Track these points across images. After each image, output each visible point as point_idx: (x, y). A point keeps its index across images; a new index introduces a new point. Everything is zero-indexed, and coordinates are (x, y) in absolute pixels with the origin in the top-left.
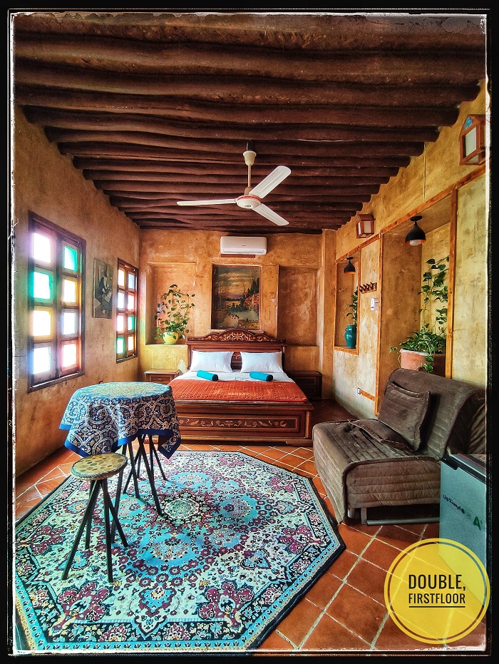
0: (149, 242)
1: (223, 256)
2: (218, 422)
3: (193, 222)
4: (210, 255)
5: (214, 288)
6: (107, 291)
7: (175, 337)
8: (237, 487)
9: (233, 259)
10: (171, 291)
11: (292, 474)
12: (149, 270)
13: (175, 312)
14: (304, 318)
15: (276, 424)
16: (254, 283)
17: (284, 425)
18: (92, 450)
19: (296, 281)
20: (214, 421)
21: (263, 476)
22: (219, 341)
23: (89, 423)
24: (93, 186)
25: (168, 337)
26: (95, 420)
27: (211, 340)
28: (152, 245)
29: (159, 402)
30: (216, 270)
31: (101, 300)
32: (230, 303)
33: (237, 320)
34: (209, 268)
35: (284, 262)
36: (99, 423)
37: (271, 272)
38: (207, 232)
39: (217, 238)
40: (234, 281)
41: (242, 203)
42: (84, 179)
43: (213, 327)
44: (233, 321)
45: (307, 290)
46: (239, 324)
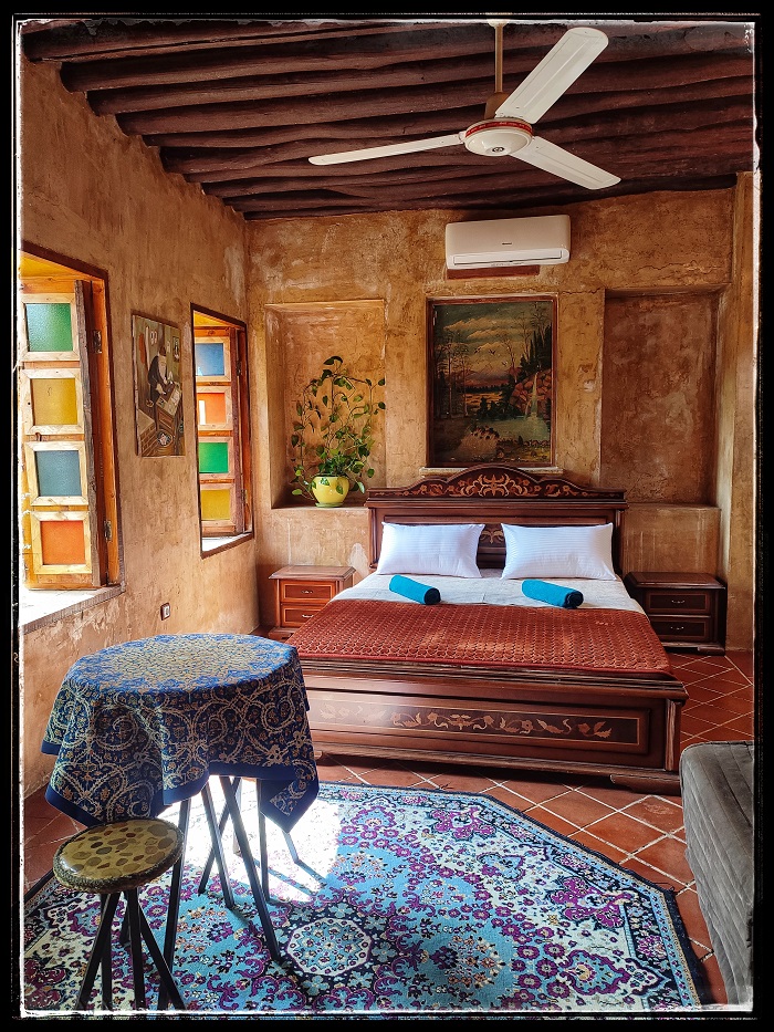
0: (268, 253)
1: (453, 274)
2: (433, 717)
3: (371, 192)
4: (420, 277)
5: (434, 361)
6: (169, 389)
7: (339, 489)
8: (470, 899)
9: (478, 281)
10: (327, 373)
12: (270, 323)
13: (338, 426)
14: (679, 428)
15: (584, 728)
16: (538, 341)
17: (606, 734)
18: (104, 813)
19: (656, 328)
21: (542, 874)
22: (446, 497)
23: (96, 747)
24: (118, 133)
25: (323, 488)
26: (108, 741)
27: (427, 496)
28: (274, 261)
29: (259, 698)
30: (438, 317)
31: (155, 413)
32: (473, 400)
33: (493, 442)
34: (418, 311)
35: (619, 279)
36: (119, 748)
37: (583, 310)
38: (411, 214)
39: (437, 229)
40: (485, 340)
41: (481, 143)
42: (92, 117)
43: (431, 463)
44: (477, 442)
45: (689, 352)
46: (499, 450)
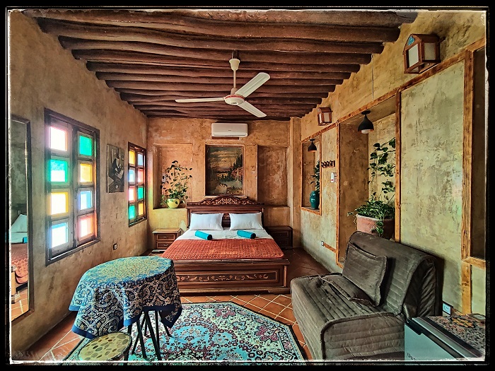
0: (155, 128)
1: (213, 138)
2: (213, 278)
3: (189, 112)
4: (203, 138)
5: (207, 163)
6: (120, 170)
7: (176, 203)
8: (230, 339)
9: (221, 141)
10: (173, 166)
11: (275, 323)
12: (154, 149)
13: (176, 182)
14: (277, 185)
15: (261, 276)
16: (239, 158)
17: (267, 278)
18: (98, 333)
19: (270, 157)
21: (252, 326)
22: (212, 205)
23: (96, 307)
24: (106, 86)
25: (171, 203)
26: (101, 303)
27: (205, 205)
28: (156, 130)
29: (162, 280)
30: (208, 149)
31: (114, 178)
32: (220, 175)
33: (226, 188)
34: (203, 148)
35: (261, 143)
36: (105, 306)
37: (251, 150)
38: (201, 120)
39: (209, 125)
40: (223, 158)
41: (229, 101)
42: (97, 80)
43: (207, 194)
44: (223, 189)
45: (279, 163)
46: (227, 190)
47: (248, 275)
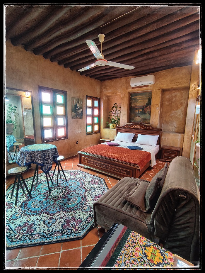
0: (104, 86)
1: (133, 88)
4: (127, 89)
5: (130, 104)
6: (79, 109)
7: (113, 126)
8: (82, 193)
9: (137, 89)
10: (114, 106)
12: (104, 98)
13: (116, 115)
14: (179, 117)
15: (122, 171)
16: (149, 100)
17: (125, 173)
20: (99, 163)
21: (97, 193)
22: (129, 128)
24: (70, 70)
27: (125, 128)
28: (105, 88)
30: (131, 95)
31: (75, 112)
32: (137, 111)
33: (140, 119)
34: (127, 94)
35: (165, 87)
37: (157, 93)
38: (126, 77)
39: (129, 80)
40: (139, 100)
43: (128, 122)
44: (138, 119)
46: (141, 120)
47: (116, 168)
